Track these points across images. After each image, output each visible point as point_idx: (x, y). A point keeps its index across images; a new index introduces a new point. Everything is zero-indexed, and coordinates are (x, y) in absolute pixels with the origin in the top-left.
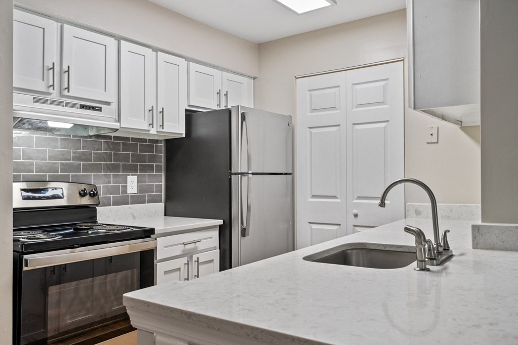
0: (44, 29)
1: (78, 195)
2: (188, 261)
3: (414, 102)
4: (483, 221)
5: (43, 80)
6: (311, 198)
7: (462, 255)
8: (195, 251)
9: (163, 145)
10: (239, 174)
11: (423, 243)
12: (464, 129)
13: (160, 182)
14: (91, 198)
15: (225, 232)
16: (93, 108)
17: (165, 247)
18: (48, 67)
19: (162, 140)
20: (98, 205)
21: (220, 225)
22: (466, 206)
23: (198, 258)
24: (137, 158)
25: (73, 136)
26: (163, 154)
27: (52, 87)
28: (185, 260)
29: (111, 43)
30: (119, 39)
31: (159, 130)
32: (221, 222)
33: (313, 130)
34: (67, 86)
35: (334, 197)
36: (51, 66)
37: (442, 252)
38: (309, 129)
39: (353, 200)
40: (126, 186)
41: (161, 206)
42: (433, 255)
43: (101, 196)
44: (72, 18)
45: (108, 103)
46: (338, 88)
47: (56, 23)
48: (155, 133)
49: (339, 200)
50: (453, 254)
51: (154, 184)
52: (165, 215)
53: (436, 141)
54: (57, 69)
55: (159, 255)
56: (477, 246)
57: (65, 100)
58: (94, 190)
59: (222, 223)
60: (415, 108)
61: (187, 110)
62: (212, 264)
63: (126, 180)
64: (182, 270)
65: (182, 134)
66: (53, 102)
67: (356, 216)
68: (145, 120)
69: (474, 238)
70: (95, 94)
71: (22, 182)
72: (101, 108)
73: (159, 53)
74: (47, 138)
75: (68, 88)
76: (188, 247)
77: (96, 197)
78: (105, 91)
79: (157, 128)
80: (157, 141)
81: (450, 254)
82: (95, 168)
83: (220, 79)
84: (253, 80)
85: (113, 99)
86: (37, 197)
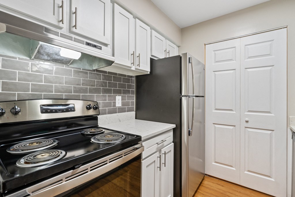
1: (86, 109)
2: (160, 155)
5: (54, 15)
6: (215, 110)
9: (134, 79)
10: (187, 96)
13: (133, 100)
14: (94, 110)
16: (95, 46)
17: (147, 148)
18: (59, 5)
19: (134, 76)
20: (98, 115)
21: (174, 128)
23: (165, 152)
24: (121, 86)
25: (83, 69)
26: (134, 84)
31: (137, 68)
32: (174, 126)
33: (216, 73)
35: (231, 110)
36: (61, 5)
38: (213, 72)
39: (245, 112)
40: (115, 102)
41: (134, 113)
43: (100, 109)
45: (106, 45)
46: (234, 48)
48: (134, 69)
49: (234, 112)
51: (130, 101)
52: (136, 119)
54: (66, 8)
57: (74, 36)
58: (96, 105)
61: (151, 58)
62: (170, 153)
63: (116, 99)
64: (156, 162)
65: (148, 72)
66: (63, 36)
67: (247, 122)
68: (129, 60)
72: (101, 47)
74: (64, 69)
75: (75, 26)
76: (159, 145)
77: (98, 110)
78: (104, 35)
80: (132, 77)
82: (97, 91)
84: (178, 48)
85: (109, 41)
86: (54, 111)
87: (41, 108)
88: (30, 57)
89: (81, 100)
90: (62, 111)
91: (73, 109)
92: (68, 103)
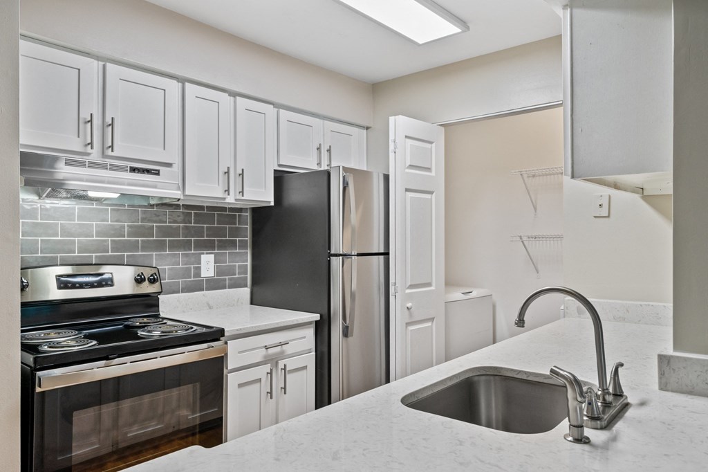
0: (79, 70)
1: (134, 281)
2: (271, 370)
3: (573, 167)
4: (676, 348)
5: (79, 137)
7: (642, 404)
8: (282, 356)
9: (248, 214)
10: (340, 255)
11: (579, 399)
12: (647, 198)
13: (244, 261)
14: (150, 284)
15: (322, 329)
16: (148, 171)
17: (240, 352)
18: (85, 119)
19: (247, 209)
20: (160, 293)
21: (316, 322)
22: (649, 305)
23: (285, 366)
24: (214, 232)
25: (129, 206)
26: (248, 227)
27: (90, 145)
28: (267, 368)
29: (173, 87)
30: (183, 81)
31: (237, 198)
32: (317, 317)
34: (110, 144)
36: (89, 119)
37: (610, 403)
40: (200, 268)
41: (246, 292)
42: (596, 413)
43: (164, 281)
44: (118, 56)
45: (169, 165)
47: (96, 62)
48: (233, 201)
50: (629, 400)
51: (237, 264)
52: (252, 303)
53: (607, 215)
54: (97, 122)
55: (231, 363)
56: (666, 386)
57: (109, 161)
58: (154, 275)
59: (319, 319)
60: (573, 177)
61: (275, 171)
62: (305, 371)
63: (200, 260)
64: (263, 381)
65: (270, 202)
66: (93, 165)
68: (219, 185)
69: (662, 374)
70: (150, 153)
71: (61, 265)
72: (159, 171)
73: (238, 98)
74: (93, 208)
75: (112, 147)
76: (271, 351)
77: (158, 283)
78: (164, 149)
79: (235, 196)
80: (240, 210)
81: (625, 401)
82: (160, 246)
83: (322, 131)
84: (365, 131)
85: (176, 160)
86: (77, 285)
87: (58, 280)
88: (40, 196)
89: (126, 265)
90: (91, 285)
91: (109, 283)
92: (101, 271)
